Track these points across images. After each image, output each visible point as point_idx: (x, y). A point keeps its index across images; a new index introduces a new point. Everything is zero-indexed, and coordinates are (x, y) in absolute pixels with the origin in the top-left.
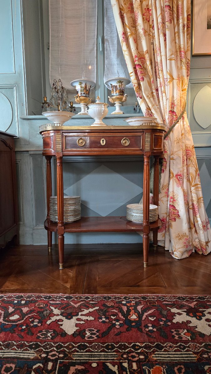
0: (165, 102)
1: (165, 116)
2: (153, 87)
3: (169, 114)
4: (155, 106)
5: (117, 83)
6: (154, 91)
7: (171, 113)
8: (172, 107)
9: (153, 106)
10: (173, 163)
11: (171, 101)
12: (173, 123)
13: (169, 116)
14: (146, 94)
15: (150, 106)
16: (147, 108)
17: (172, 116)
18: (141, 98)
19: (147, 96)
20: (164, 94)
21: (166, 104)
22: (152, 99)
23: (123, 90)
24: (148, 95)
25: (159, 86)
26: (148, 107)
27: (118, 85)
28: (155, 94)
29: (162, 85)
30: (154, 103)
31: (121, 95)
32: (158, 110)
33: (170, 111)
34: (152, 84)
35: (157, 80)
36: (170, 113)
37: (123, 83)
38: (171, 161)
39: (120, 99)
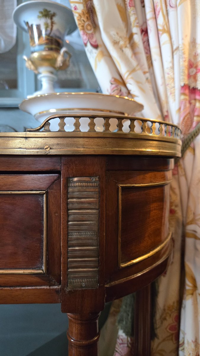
0: (170, 59)
1: (167, 102)
2: (132, 18)
3: (183, 97)
4: (140, 73)
5: (39, 17)
6: (136, 30)
7: (187, 91)
8: (189, 76)
9: (132, 71)
10: (196, 249)
11: (186, 56)
12: (194, 124)
13: (181, 102)
14: (110, 37)
15: (123, 70)
16: (113, 78)
17: (190, 103)
18: (96, 47)
19: (115, 43)
20: (164, 38)
21: (173, 68)
22: (128, 52)
23: (58, 37)
24: (117, 38)
25: (149, 14)
26: (118, 77)
27: (42, 22)
28: (138, 38)
29: (158, 8)
30: (134, 63)
31: (51, 49)
32: (148, 87)
33: (185, 87)
34: (131, 10)
35: (144, 6)
36: (184, 94)
37: (55, 19)
38: (189, 241)
39: (51, 62)
